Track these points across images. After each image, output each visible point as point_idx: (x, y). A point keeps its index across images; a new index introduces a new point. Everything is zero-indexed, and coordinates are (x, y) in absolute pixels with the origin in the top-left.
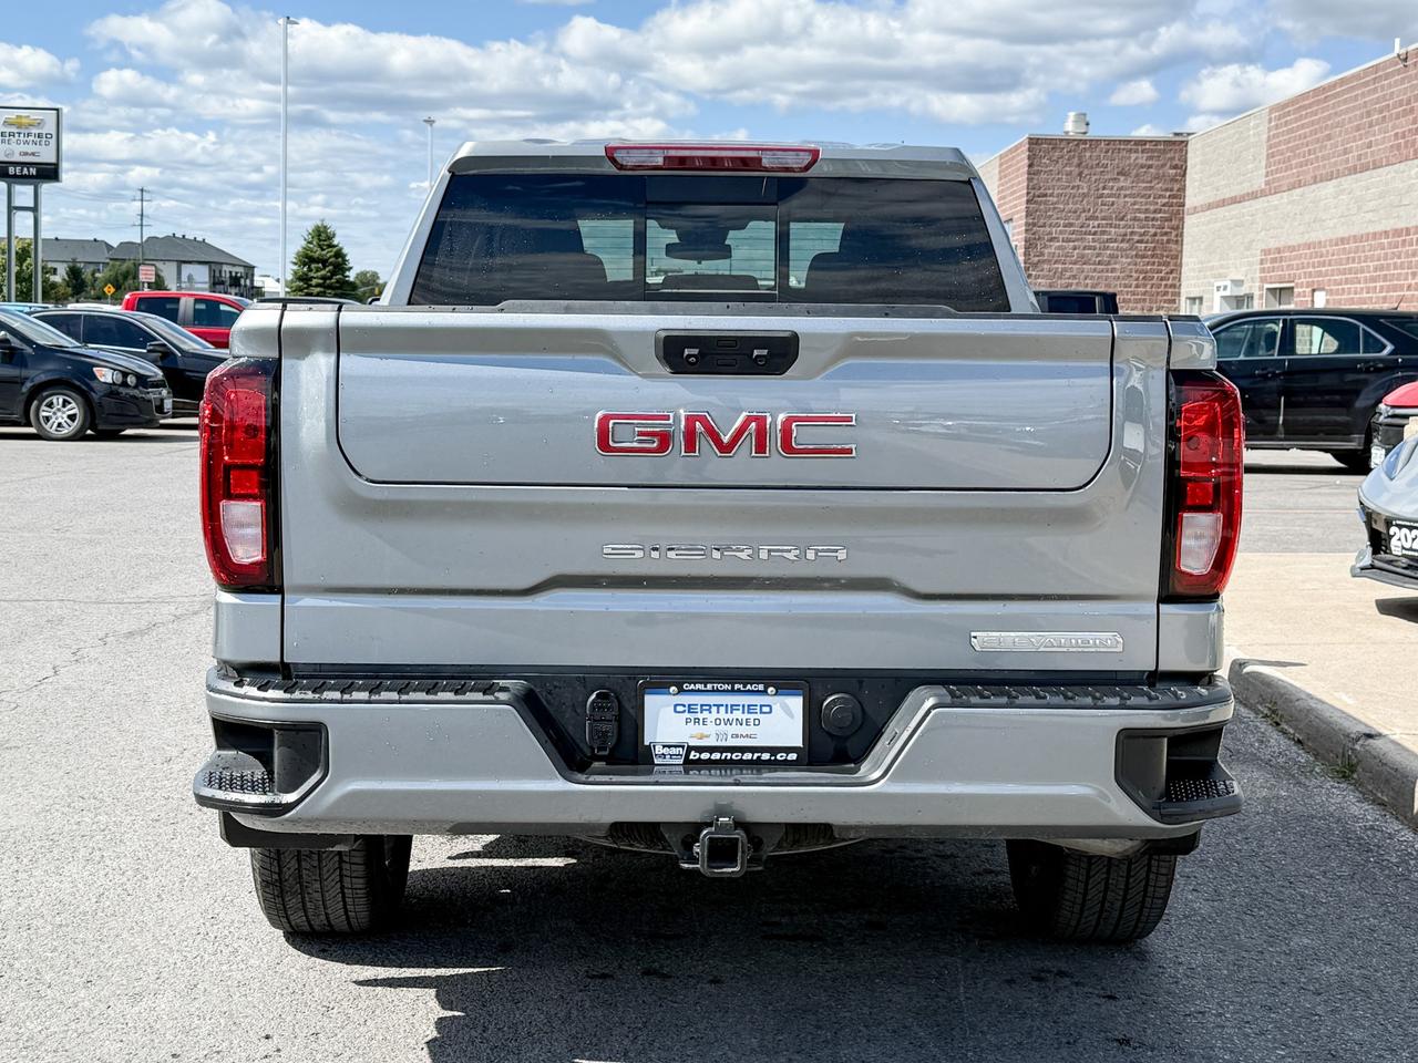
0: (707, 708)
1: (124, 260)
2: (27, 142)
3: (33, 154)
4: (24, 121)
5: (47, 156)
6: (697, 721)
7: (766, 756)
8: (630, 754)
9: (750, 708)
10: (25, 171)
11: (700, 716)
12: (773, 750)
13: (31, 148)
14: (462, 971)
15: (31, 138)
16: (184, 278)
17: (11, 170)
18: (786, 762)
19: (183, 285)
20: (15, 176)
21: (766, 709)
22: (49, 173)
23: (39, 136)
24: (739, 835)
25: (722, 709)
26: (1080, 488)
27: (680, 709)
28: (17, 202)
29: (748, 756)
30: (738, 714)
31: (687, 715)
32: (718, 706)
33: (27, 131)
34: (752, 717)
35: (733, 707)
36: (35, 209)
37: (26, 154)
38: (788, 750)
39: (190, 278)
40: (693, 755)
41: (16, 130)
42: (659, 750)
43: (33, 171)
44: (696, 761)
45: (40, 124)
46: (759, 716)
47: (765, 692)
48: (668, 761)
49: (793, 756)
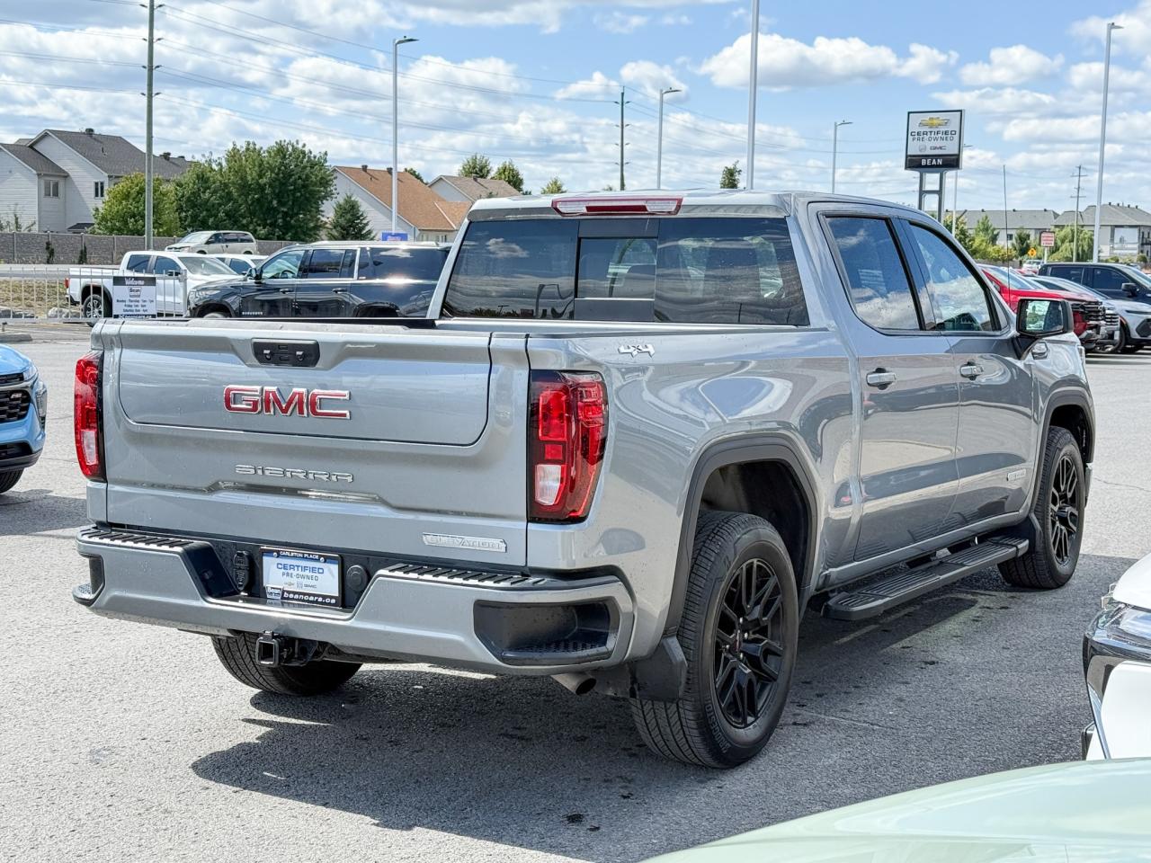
0: (292, 567)
1: (1063, 226)
2: (936, 139)
3: (941, 148)
4: (935, 122)
5: (950, 148)
6: (288, 574)
7: (320, 599)
8: (255, 591)
9: (313, 570)
10: (934, 162)
11: (290, 572)
12: (324, 597)
13: (938, 143)
14: (293, 721)
15: (940, 135)
16: (1117, 239)
17: (923, 162)
18: (330, 604)
19: (1116, 246)
20: (926, 166)
21: (321, 571)
22: (952, 162)
23: (946, 133)
24: (274, 642)
25: (300, 568)
26: (472, 444)
27: (280, 566)
28: (927, 187)
29: (311, 599)
30: (307, 573)
31: (283, 570)
32: (298, 566)
33: (936, 130)
34: (314, 575)
35: (305, 568)
36: (940, 192)
37: (935, 148)
38: (331, 597)
39: (1122, 240)
40: (286, 595)
41: (928, 130)
42: (269, 589)
43: (940, 161)
44: (285, 599)
45: (946, 123)
46: (317, 574)
47: (318, 560)
48: (273, 597)
49: (333, 601)
